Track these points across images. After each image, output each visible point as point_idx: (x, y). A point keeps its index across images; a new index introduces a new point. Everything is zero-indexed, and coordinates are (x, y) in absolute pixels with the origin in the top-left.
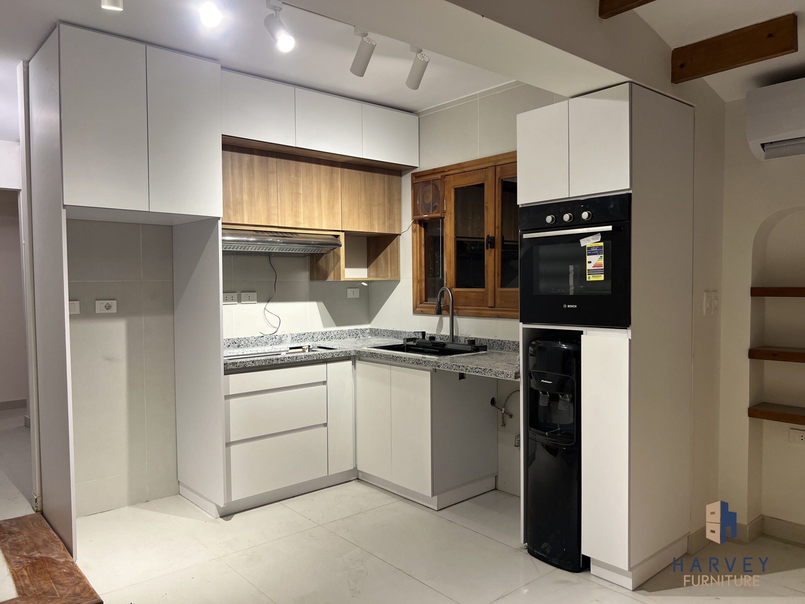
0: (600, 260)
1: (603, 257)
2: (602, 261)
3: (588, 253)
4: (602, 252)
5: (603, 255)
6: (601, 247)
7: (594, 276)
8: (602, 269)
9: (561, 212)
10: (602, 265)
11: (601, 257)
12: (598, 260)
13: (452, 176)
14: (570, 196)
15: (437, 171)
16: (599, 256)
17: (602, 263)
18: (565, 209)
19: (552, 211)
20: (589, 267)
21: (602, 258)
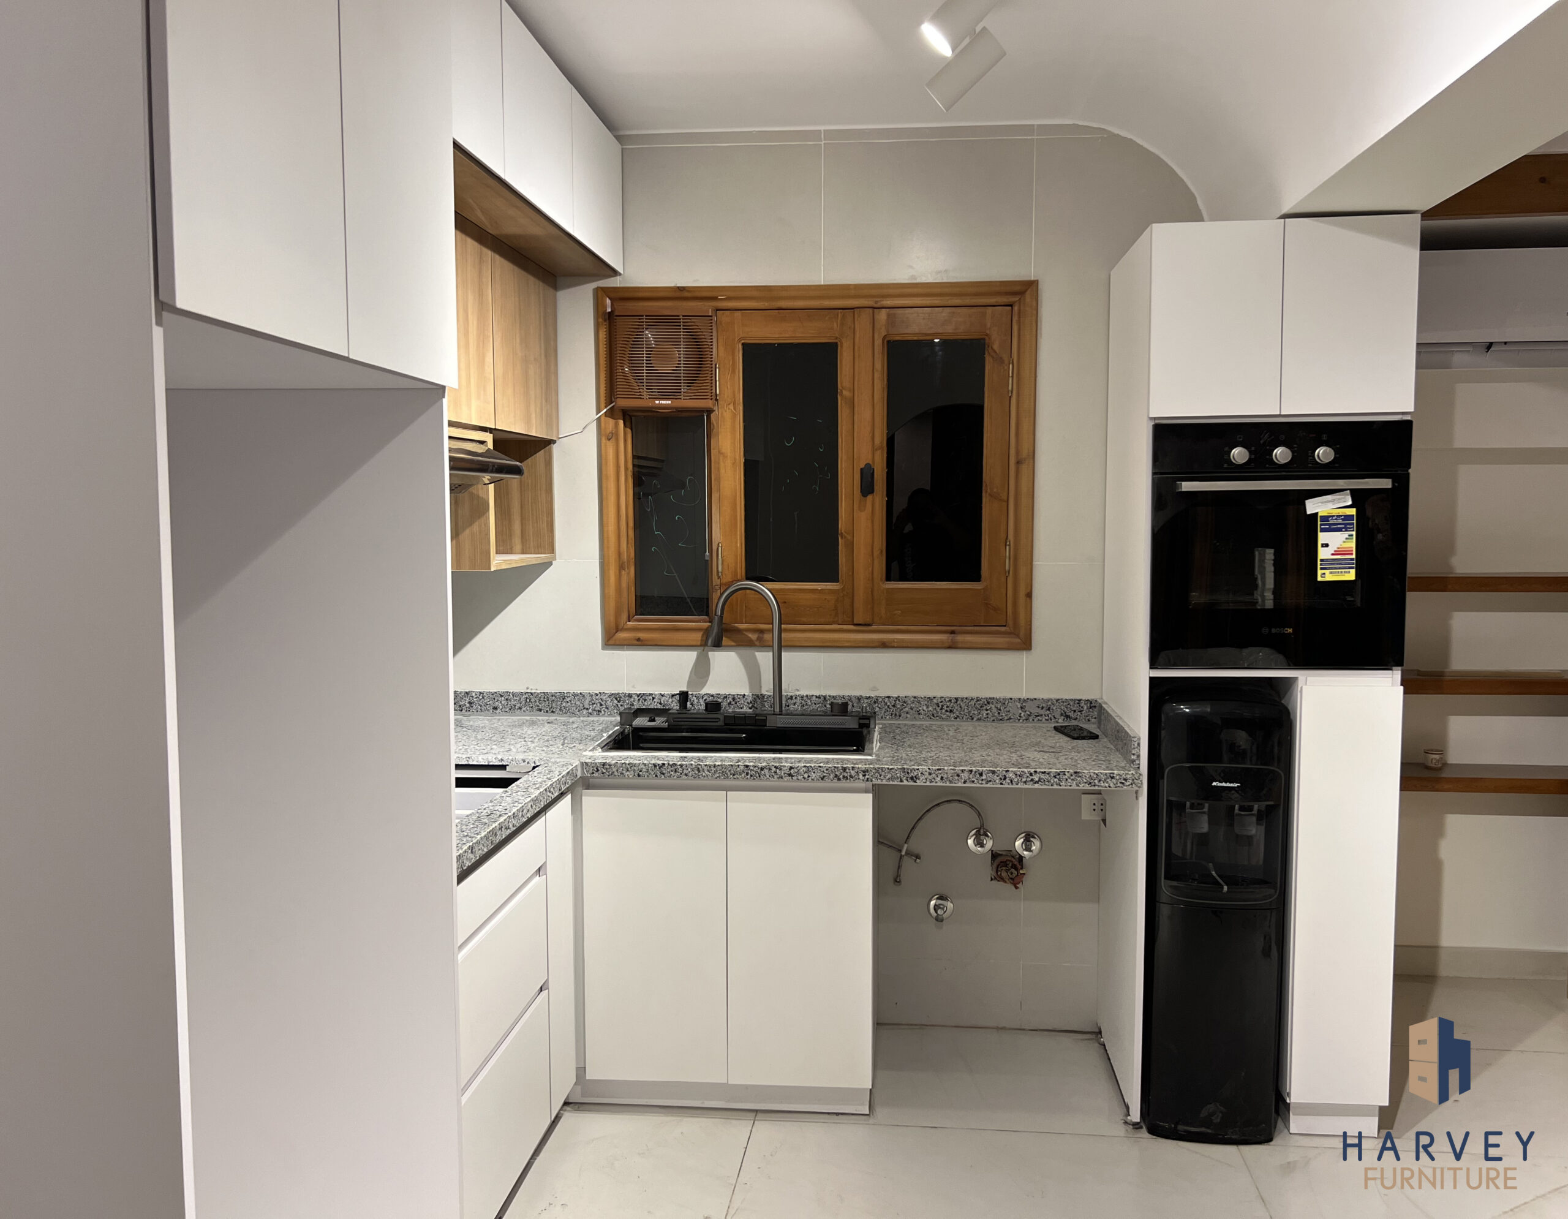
0: (1347, 542)
1: (1354, 537)
2: (1352, 544)
3: (1322, 527)
4: (1353, 527)
5: (1354, 533)
6: (1350, 517)
7: (1335, 573)
8: (1352, 559)
9: (1262, 442)
10: (1352, 551)
11: (1349, 536)
12: (1344, 542)
13: (738, 314)
14: (1282, 413)
15: (686, 294)
16: (1345, 535)
17: (1352, 547)
18: (1273, 437)
19: (1240, 438)
20: (1323, 554)
21: (1352, 539)
